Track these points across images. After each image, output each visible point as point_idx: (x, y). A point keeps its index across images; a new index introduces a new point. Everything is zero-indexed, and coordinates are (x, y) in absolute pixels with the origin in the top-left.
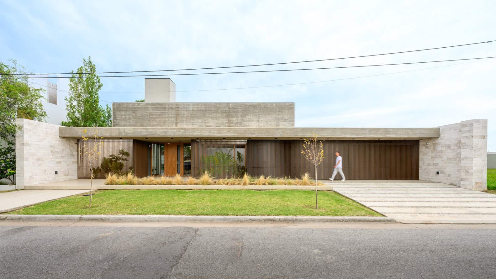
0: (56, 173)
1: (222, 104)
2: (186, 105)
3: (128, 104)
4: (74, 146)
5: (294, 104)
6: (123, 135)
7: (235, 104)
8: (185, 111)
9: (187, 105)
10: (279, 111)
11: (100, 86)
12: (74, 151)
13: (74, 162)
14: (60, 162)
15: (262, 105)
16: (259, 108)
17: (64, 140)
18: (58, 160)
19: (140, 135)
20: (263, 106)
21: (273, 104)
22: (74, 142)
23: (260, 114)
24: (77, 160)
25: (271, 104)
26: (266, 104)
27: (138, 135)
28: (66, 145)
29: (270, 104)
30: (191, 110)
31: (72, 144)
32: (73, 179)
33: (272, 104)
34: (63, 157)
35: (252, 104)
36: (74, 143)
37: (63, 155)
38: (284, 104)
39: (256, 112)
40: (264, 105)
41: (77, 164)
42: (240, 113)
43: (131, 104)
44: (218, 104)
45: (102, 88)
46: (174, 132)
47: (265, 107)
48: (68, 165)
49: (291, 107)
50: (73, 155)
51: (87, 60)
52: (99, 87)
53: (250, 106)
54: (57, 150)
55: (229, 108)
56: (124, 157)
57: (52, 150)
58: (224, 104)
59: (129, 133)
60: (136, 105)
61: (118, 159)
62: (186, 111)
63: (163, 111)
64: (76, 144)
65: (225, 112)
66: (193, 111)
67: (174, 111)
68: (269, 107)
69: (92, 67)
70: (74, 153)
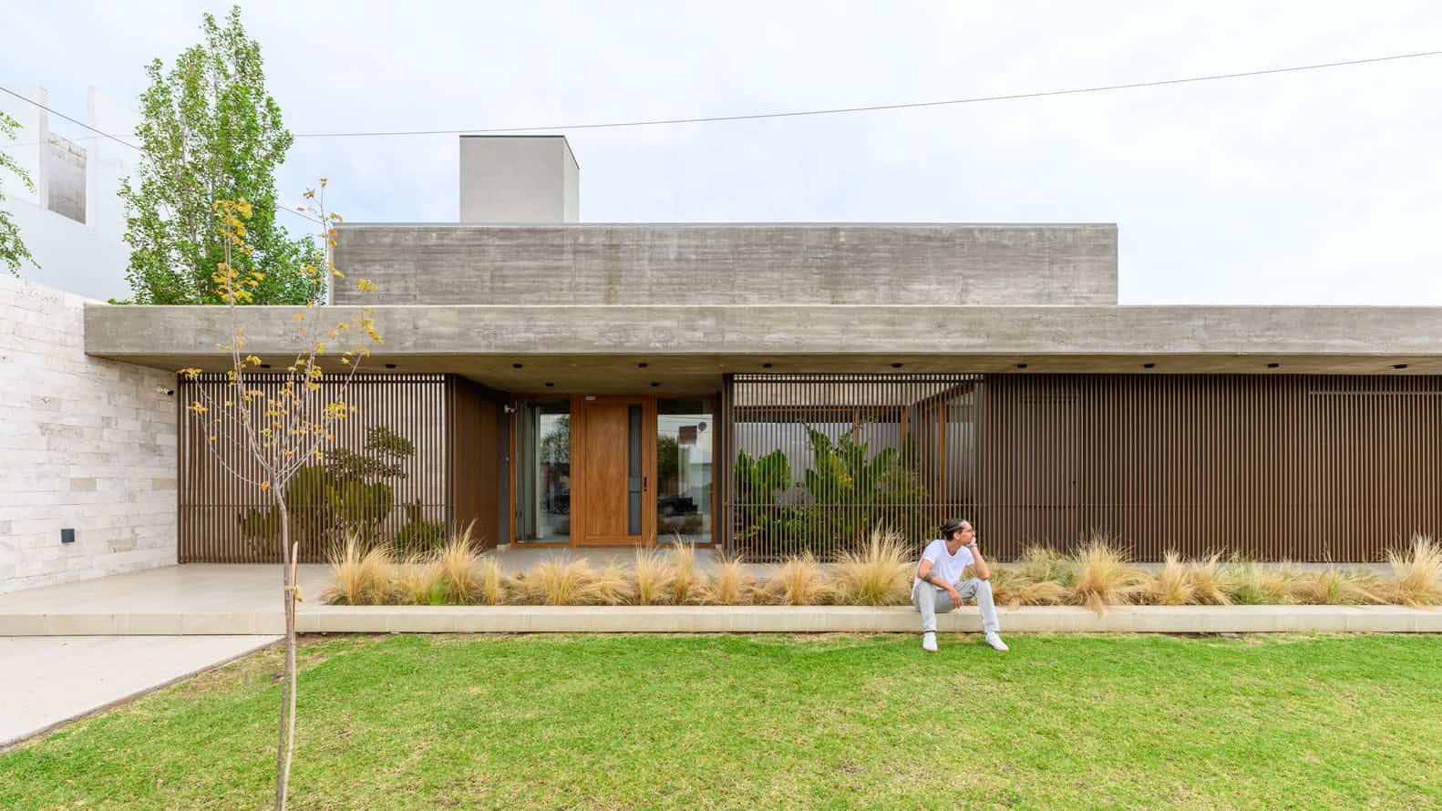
0: (68, 536)
1: (806, 230)
2: (648, 237)
3: (397, 231)
4: (163, 406)
5: (1116, 230)
6: (407, 344)
7: (863, 229)
8: (646, 262)
9: (653, 234)
10: (1052, 263)
11: (282, 144)
12: (160, 431)
13: (158, 484)
14: (88, 484)
15: (977, 234)
16: (966, 250)
17: (112, 374)
18: (75, 472)
19: (496, 347)
20: (981, 239)
21: (1024, 231)
22: (163, 387)
23: (972, 273)
24: (173, 474)
25: (1016, 230)
26: (996, 231)
27: (484, 342)
28: (123, 400)
29: (1012, 233)
30: (672, 256)
31: (152, 396)
32: (155, 565)
33: (1020, 231)
34: (105, 457)
35: (936, 231)
36: (160, 390)
37: (105, 446)
38: (1074, 229)
39: (954, 267)
40: (985, 234)
41: (176, 491)
42: (883, 270)
43: (413, 230)
44: (789, 230)
45: (288, 154)
46: (662, 330)
47: (990, 245)
48: (132, 497)
49: (1104, 242)
50: (155, 450)
51: (223, 24)
52: (277, 147)
53: (928, 239)
54: (72, 421)
55: (837, 247)
56: (389, 460)
57: (45, 417)
58: (813, 230)
59: (440, 336)
60: (434, 235)
61: (361, 467)
62: (650, 260)
63: (550, 263)
64: (171, 393)
65: (817, 268)
66: (678, 260)
67: (597, 263)
68: (1005, 242)
69: (248, 58)
70: (159, 441)
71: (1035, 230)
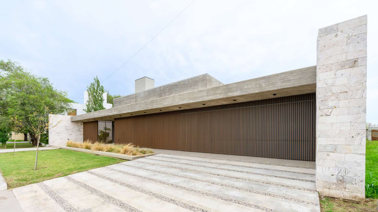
0: (68, 139)
5: (207, 75)
8: (139, 98)
10: (194, 86)
13: (80, 134)
14: (71, 134)
16: (179, 86)
17: (74, 123)
18: (70, 133)
20: (182, 83)
23: (180, 91)
24: (83, 133)
26: (184, 81)
28: (76, 126)
30: (142, 97)
33: (188, 80)
34: (73, 132)
35: (175, 84)
36: (81, 124)
37: (73, 131)
38: (198, 77)
39: (178, 90)
42: (167, 93)
47: (183, 84)
48: (77, 136)
49: (204, 78)
50: (80, 131)
53: (174, 85)
54: (69, 128)
55: (161, 90)
57: (66, 128)
62: (140, 98)
63: (130, 101)
65: (158, 95)
66: (143, 97)
67: (134, 99)
68: (186, 83)
70: (81, 130)
71: (191, 79)
